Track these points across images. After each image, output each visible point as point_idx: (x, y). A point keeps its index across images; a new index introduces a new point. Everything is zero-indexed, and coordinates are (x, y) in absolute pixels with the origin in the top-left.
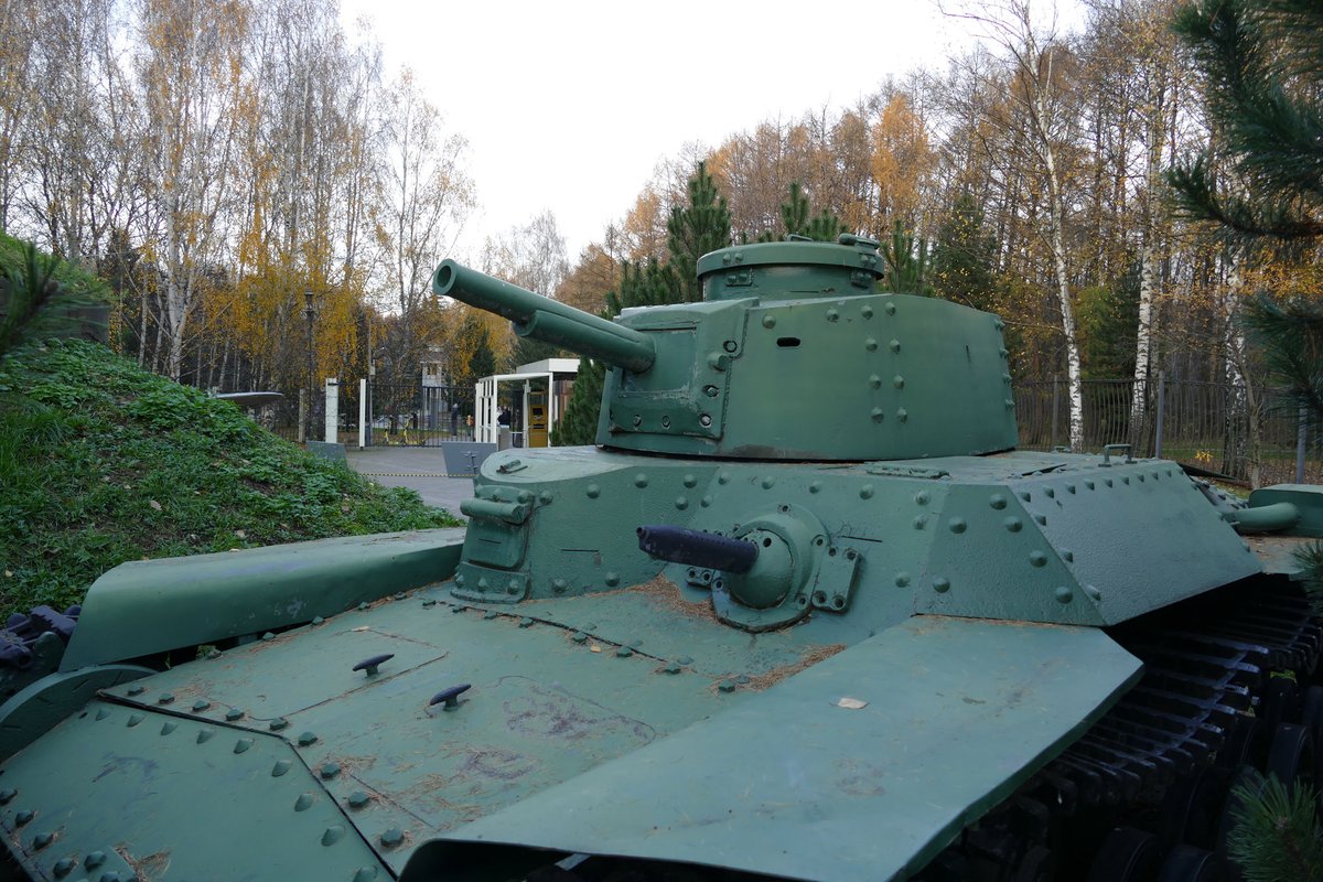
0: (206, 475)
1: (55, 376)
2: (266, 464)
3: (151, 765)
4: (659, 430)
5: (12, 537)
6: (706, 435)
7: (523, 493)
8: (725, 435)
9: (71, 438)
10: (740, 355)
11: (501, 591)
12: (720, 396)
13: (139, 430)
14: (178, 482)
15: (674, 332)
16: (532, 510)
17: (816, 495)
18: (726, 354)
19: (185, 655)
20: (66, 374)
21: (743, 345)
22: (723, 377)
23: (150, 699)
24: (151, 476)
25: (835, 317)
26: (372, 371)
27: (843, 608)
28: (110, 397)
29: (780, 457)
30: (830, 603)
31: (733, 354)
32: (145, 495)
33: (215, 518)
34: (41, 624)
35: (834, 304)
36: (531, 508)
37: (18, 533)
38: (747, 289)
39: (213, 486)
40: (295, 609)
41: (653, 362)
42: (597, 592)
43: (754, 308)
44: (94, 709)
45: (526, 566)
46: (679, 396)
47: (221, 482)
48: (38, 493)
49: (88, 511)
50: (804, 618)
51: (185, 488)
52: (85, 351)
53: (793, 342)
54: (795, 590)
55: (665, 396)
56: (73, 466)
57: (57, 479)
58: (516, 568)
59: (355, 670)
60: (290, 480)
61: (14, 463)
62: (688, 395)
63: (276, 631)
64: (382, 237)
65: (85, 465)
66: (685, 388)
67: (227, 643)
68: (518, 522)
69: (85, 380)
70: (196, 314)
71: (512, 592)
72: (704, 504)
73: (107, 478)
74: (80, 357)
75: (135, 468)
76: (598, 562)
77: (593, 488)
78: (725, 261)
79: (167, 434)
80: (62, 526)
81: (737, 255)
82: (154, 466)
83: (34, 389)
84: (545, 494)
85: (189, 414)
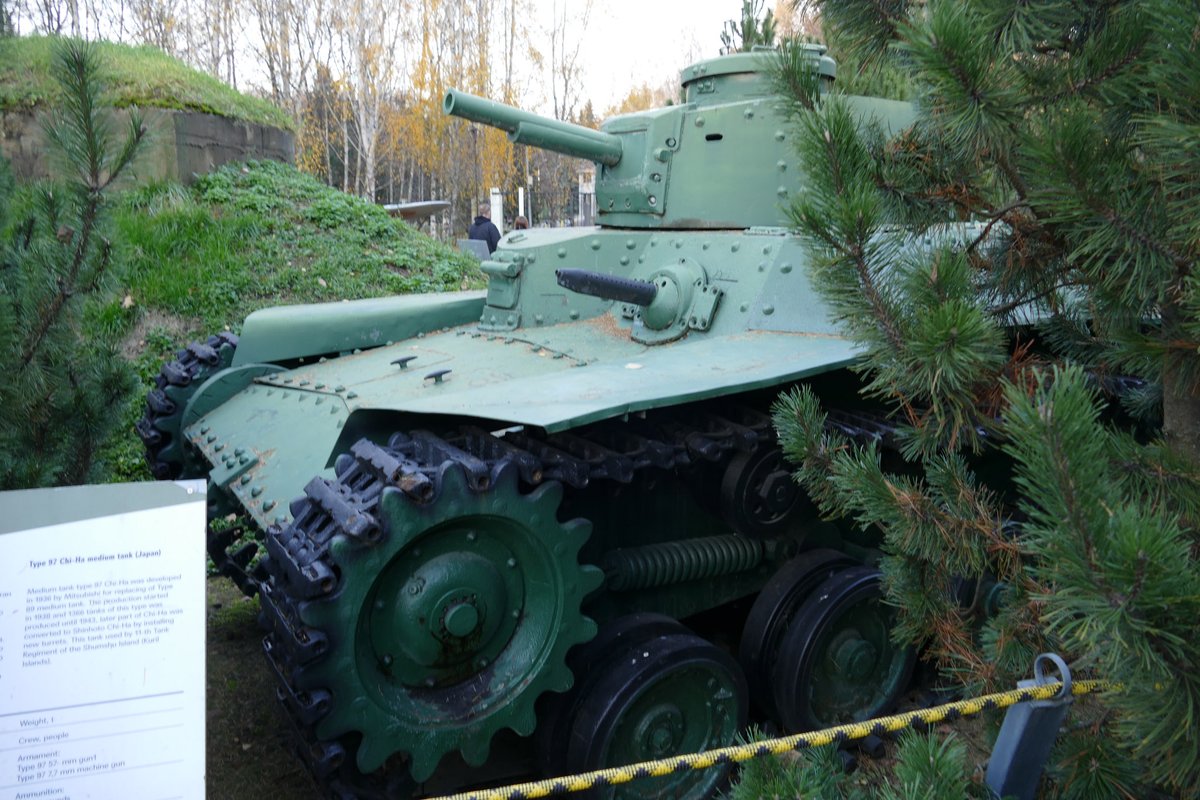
0: (359, 262)
1: (254, 189)
2: (405, 253)
3: (275, 413)
4: (624, 210)
5: (228, 303)
6: (653, 212)
7: (516, 255)
8: (667, 212)
9: (265, 235)
10: (679, 149)
11: (503, 323)
12: (663, 182)
13: (312, 228)
14: (338, 266)
15: (634, 134)
16: (522, 267)
17: (707, 251)
18: (666, 148)
19: (312, 360)
20: (261, 188)
21: (680, 141)
22: (665, 166)
23: (280, 381)
24: (320, 262)
25: (751, 115)
26: (530, 181)
27: (707, 328)
28: (292, 204)
29: (705, 226)
30: (699, 325)
31: (674, 149)
32: (315, 276)
33: (363, 292)
34: (224, 340)
35: (750, 105)
36: (522, 266)
37: (232, 301)
38: (711, 95)
39: (363, 269)
40: (375, 337)
41: (621, 157)
42: (564, 323)
43: (691, 112)
44: (251, 388)
45: (519, 307)
46: (635, 182)
47: (369, 266)
48: (243, 274)
49: (277, 287)
50: (683, 335)
51: (343, 270)
52: (276, 169)
53: (716, 137)
54: (679, 316)
55: (627, 184)
56: (267, 254)
57: (256, 264)
58: (512, 308)
59: (392, 363)
60: (424, 265)
61: (227, 253)
62: (641, 182)
63: (363, 349)
64: (535, 55)
65: (274, 254)
66: (639, 176)
67: (333, 355)
68: (513, 275)
69: (274, 191)
70: (383, 138)
71: (510, 324)
72: (640, 262)
73: (290, 264)
74: (272, 174)
75: (309, 256)
76: (565, 303)
77: (561, 251)
78: (695, 73)
79: (332, 231)
80: (260, 296)
81: (702, 67)
82: (322, 255)
83: (239, 199)
84: (531, 256)
85: (349, 216)
